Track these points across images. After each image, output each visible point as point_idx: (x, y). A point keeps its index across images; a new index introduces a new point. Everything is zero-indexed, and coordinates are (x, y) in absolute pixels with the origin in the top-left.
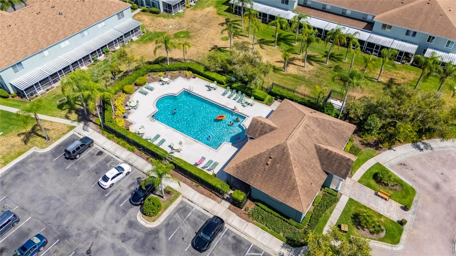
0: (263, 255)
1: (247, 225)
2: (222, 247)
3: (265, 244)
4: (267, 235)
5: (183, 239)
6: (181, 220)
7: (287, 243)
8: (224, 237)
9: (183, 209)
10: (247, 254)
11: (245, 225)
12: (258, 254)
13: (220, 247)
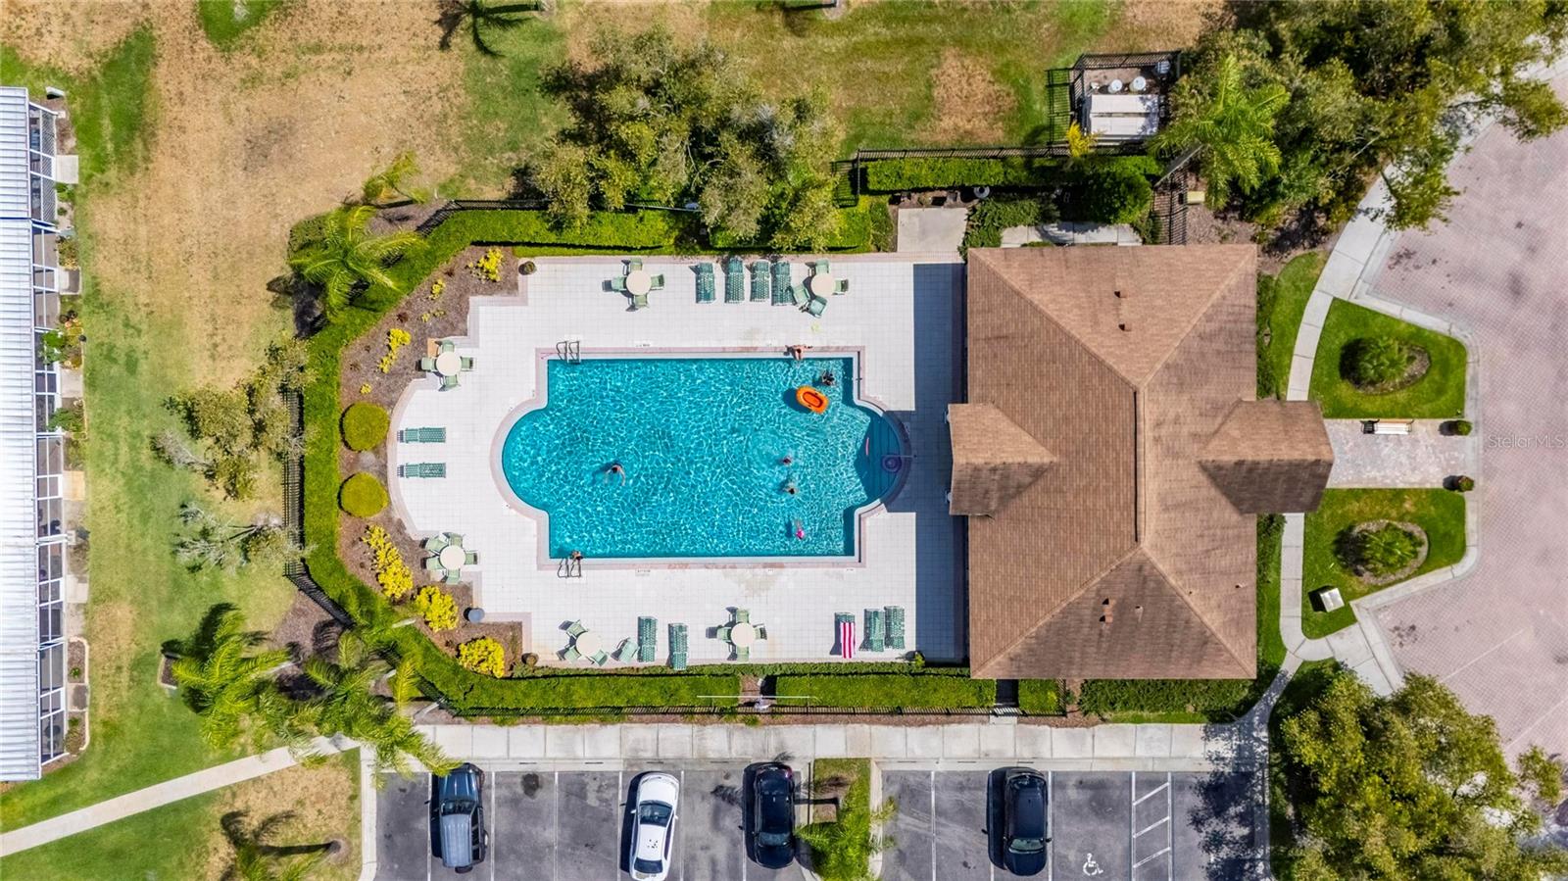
0: (1173, 782)
1: (1093, 736)
2: (1068, 824)
3: (1162, 754)
4: (1156, 731)
5: (965, 864)
6: (921, 824)
7: (1213, 721)
8: (1057, 799)
9: (908, 793)
10: (1134, 804)
11: (1090, 739)
12: (1160, 788)
13: (1064, 827)
